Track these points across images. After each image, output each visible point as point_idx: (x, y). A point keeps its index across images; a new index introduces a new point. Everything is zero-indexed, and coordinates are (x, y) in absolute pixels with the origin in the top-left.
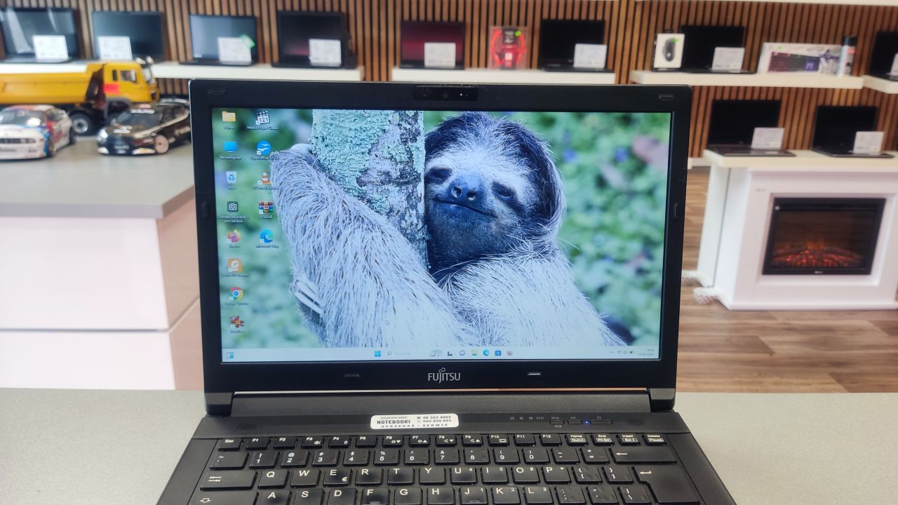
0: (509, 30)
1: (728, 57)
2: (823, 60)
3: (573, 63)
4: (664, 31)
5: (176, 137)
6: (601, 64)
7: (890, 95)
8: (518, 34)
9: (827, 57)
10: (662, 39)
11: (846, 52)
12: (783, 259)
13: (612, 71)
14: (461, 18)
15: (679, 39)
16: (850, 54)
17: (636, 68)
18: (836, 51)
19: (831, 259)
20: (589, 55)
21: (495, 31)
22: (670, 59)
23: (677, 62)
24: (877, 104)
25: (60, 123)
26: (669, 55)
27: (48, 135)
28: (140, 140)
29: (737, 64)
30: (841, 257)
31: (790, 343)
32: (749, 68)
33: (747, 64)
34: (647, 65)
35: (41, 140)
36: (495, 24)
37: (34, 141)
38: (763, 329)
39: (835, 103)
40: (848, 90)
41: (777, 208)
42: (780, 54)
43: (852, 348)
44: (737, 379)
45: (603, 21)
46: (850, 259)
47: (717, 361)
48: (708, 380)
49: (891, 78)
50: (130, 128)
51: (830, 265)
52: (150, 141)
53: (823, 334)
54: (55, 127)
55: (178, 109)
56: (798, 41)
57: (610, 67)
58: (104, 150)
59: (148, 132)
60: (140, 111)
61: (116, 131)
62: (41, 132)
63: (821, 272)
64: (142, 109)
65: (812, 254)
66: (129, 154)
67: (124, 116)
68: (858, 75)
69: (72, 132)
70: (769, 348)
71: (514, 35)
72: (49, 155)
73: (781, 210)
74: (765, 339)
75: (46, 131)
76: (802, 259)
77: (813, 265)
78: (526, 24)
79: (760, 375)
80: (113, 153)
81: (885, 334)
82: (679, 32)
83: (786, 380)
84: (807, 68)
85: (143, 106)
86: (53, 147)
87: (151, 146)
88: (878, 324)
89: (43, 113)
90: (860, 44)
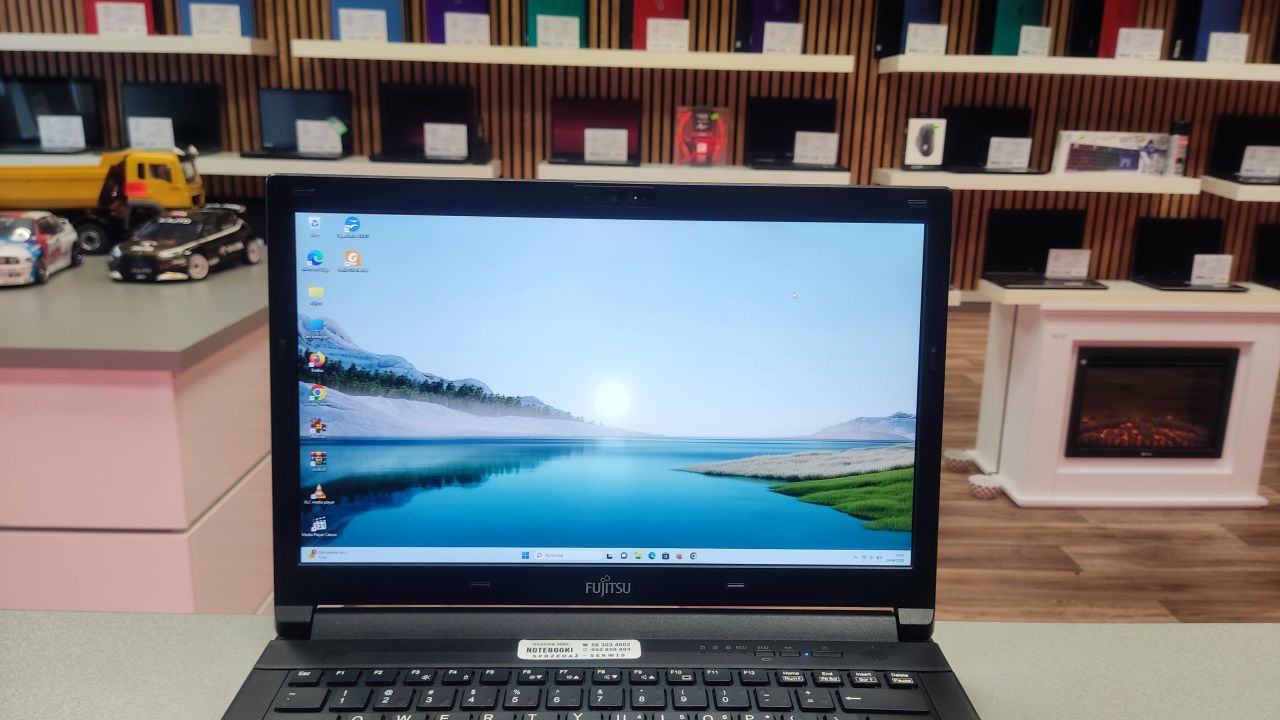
0: (703, 112)
1: (1008, 152)
2: (1144, 154)
3: (792, 158)
4: (919, 115)
5: (220, 257)
6: (831, 158)
7: (1241, 203)
8: (715, 116)
9: (1150, 150)
10: (916, 125)
11: (1178, 143)
12: (1096, 435)
13: (848, 169)
14: (636, 95)
15: (940, 126)
16: (1181, 147)
17: (881, 166)
18: (1161, 142)
19: (1166, 435)
20: (815, 147)
21: (683, 115)
22: (927, 153)
23: (936, 158)
24: (1223, 216)
25: (59, 236)
26: (925, 147)
27: (38, 252)
28: (168, 261)
29: (1022, 161)
30: (1178, 432)
31: (1104, 556)
32: (1039, 166)
33: (1036, 160)
34: (897, 161)
35: (28, 260)
36: (684, 104)
37: (17, 261)
38: (1067, 535)
39: (1163, 214)
40: (1182, 196)
41: (1084, 362)
42: (1082, 147)
43: (1193, 564)
44: (1027, 608)
45: (834, 99)
46: (1192, 435)
47: (999, 581)
48: (986, 609)
49: (1241, 180)
50: (155, 243)
51: (1162, 443)
52: (182, 262)
53: (1152, 544)
54: (51, 241)
55: (227, 217)
56: (1108, 129)
57: (845, 163)
58: (117, 275)
59: (179, 250)
60: (171, 221)
61: (136, 248)
62: (29, 248)
63: (1149, 454)
64: (174, 218)
65: (1137, 428)
66: (151, 280)
67: (147, 228)
68: (1195, 176)
69: (76, 249)
70: (1075, 564)
71: (709, 119)
72: (38, 280)
73: (1088, 365)
74: (1068, 550)
75: (37, 247)
76: (1123, 435)
77: (1139, 443)
78: (726, 105)
79: (1060, 602)
80: (128, 278)
81: (1242, 544)
82: (939, 116)
83: (1096, 610)
84: (1122, 164)
85: (175, 213)
86: (45, 270)
87: (183, 269)
88: (1232, 529)
89: (34, 222)
90: (1196, 133)
